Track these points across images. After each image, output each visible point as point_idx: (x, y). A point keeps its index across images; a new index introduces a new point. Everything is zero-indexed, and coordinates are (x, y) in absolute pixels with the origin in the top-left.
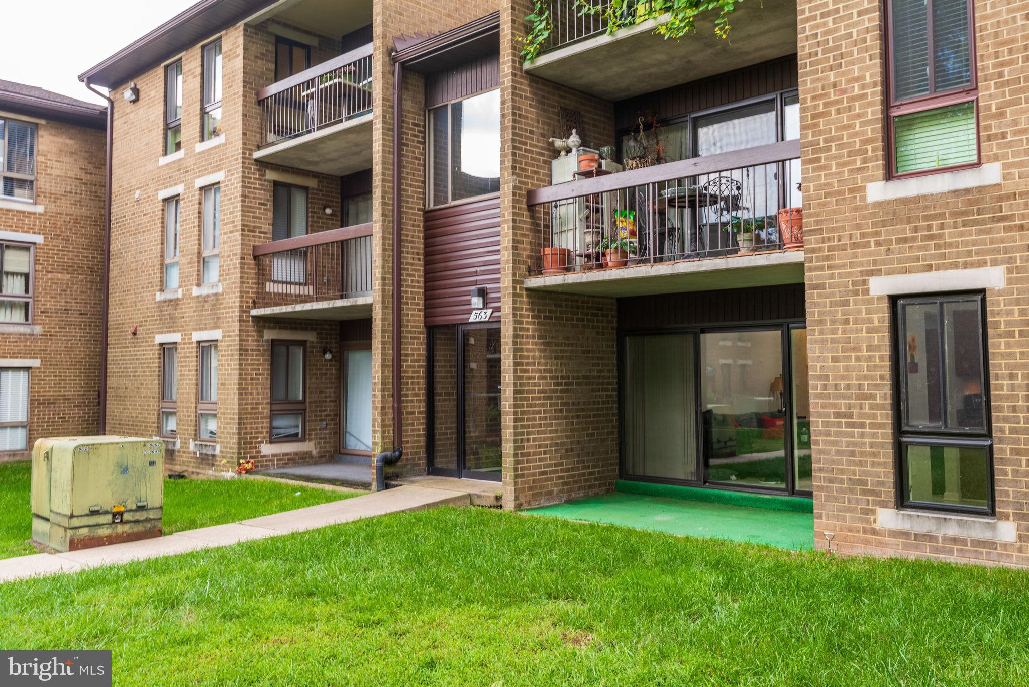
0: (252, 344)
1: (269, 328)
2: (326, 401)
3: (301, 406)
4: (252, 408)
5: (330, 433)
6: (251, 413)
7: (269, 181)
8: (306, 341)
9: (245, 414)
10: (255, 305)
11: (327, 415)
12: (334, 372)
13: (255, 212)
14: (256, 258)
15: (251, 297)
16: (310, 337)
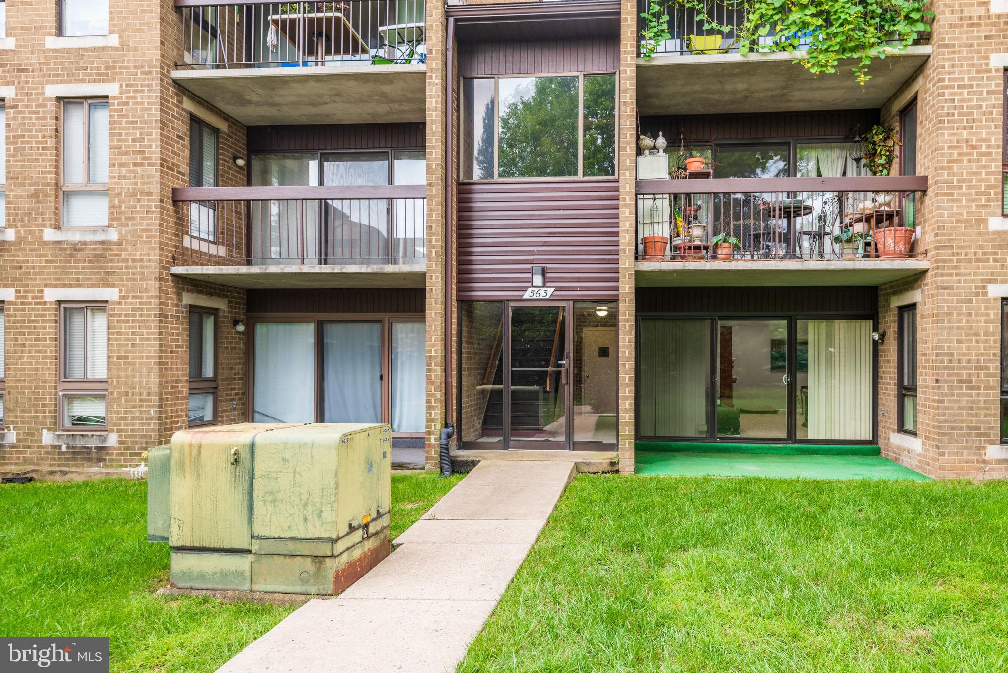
0: (171, 310)
1: (188, 291)
2: (235, 379)
3: (212, 385)
4: (172, 387)
5: (238, 414)
6: (171, 393)
7: (186, 111)
8: (217, 309)
9: (166, 394)
10: (174, 261)
11: (236, 394)
12: (242, 346)
13: (173, 146)
14: (175, 202)
15: (171, 251)
16: (222, 305)
